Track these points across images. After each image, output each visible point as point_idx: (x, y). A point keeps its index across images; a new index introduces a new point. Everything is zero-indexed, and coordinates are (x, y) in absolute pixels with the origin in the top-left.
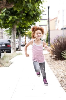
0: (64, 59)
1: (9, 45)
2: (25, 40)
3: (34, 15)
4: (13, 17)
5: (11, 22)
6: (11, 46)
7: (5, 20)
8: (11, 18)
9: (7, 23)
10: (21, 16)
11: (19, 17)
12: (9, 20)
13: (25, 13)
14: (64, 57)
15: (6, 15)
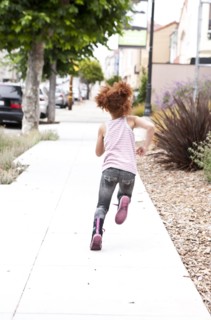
0: (197, 168)
1: (16, 104)
3: (105, 12)
4: (36, 14)
5: (28, 30)
6: (24, 108)
7: (9, 24)
8: (26, 18)
9: (13, 32)
10: (61, 12)
11: (56, 18)
12: (20, 23)
13: (78, 6)
15: (13, 5)
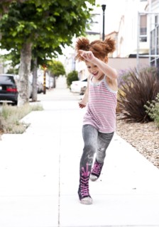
1: (10, 88)
2: (45, 79)
3: (74, 20)
4: (27, 23)
5: (22, 35)
7: (8, 31)
8: (21, 26)
9: (11, 37)
10: (44, 21)
11: (40, 25)
12: (16, 30)
13: (55, 17)
14: (150, 114)
15: (11, 17)
